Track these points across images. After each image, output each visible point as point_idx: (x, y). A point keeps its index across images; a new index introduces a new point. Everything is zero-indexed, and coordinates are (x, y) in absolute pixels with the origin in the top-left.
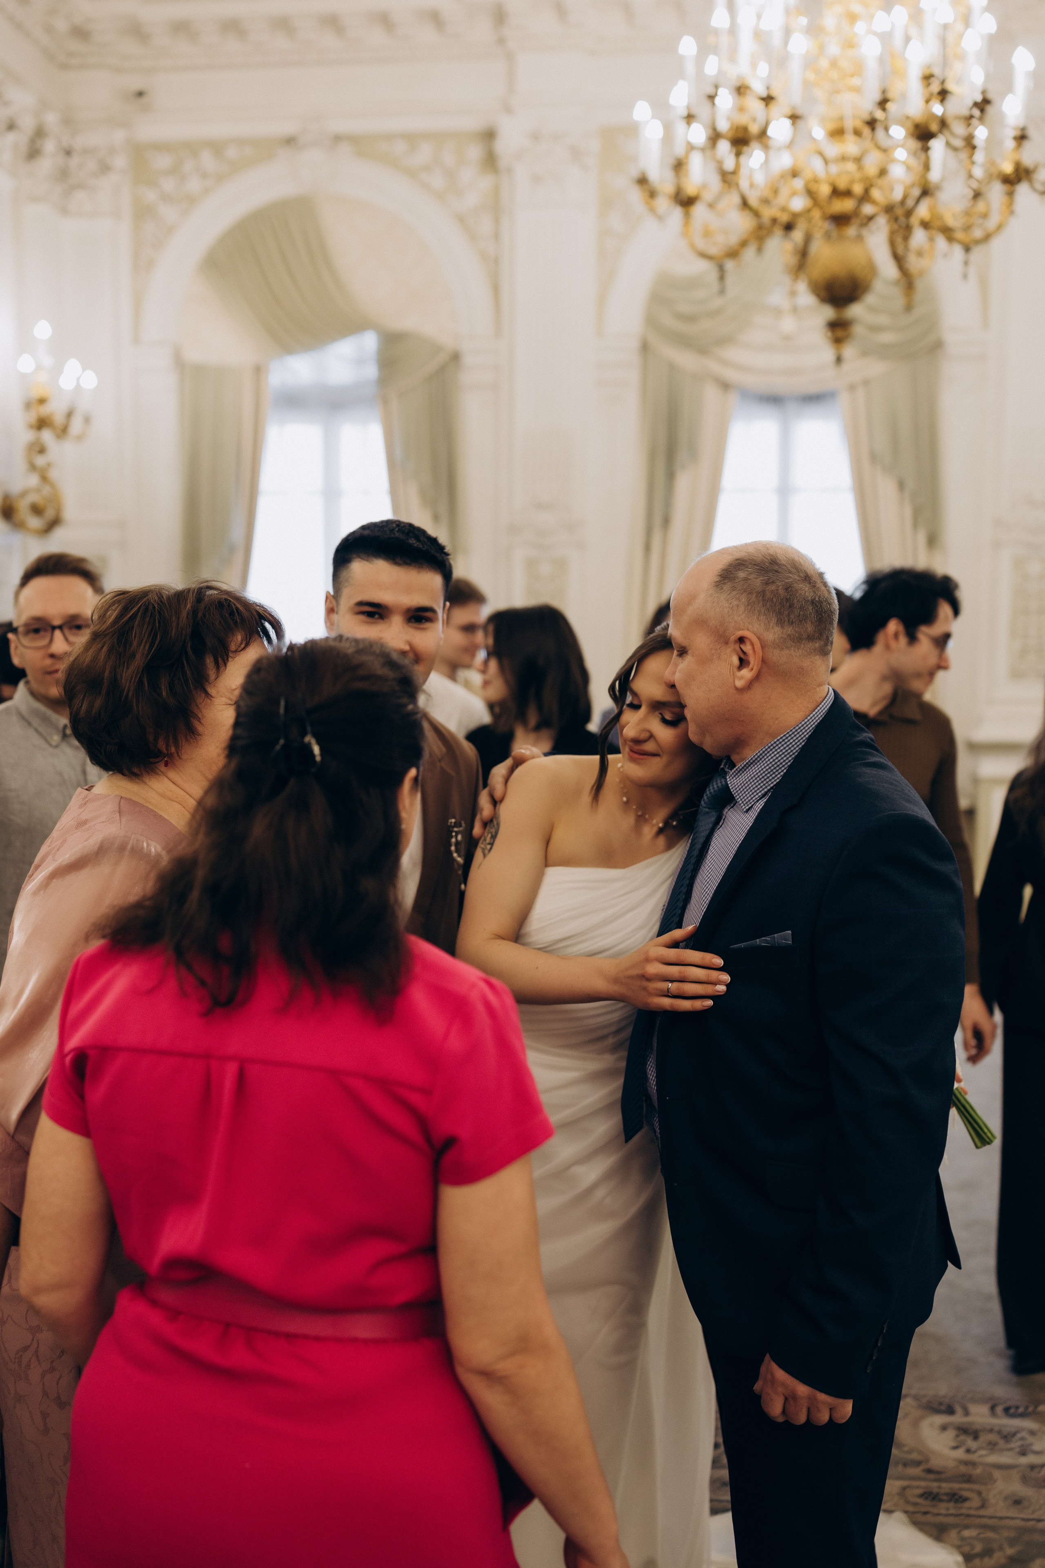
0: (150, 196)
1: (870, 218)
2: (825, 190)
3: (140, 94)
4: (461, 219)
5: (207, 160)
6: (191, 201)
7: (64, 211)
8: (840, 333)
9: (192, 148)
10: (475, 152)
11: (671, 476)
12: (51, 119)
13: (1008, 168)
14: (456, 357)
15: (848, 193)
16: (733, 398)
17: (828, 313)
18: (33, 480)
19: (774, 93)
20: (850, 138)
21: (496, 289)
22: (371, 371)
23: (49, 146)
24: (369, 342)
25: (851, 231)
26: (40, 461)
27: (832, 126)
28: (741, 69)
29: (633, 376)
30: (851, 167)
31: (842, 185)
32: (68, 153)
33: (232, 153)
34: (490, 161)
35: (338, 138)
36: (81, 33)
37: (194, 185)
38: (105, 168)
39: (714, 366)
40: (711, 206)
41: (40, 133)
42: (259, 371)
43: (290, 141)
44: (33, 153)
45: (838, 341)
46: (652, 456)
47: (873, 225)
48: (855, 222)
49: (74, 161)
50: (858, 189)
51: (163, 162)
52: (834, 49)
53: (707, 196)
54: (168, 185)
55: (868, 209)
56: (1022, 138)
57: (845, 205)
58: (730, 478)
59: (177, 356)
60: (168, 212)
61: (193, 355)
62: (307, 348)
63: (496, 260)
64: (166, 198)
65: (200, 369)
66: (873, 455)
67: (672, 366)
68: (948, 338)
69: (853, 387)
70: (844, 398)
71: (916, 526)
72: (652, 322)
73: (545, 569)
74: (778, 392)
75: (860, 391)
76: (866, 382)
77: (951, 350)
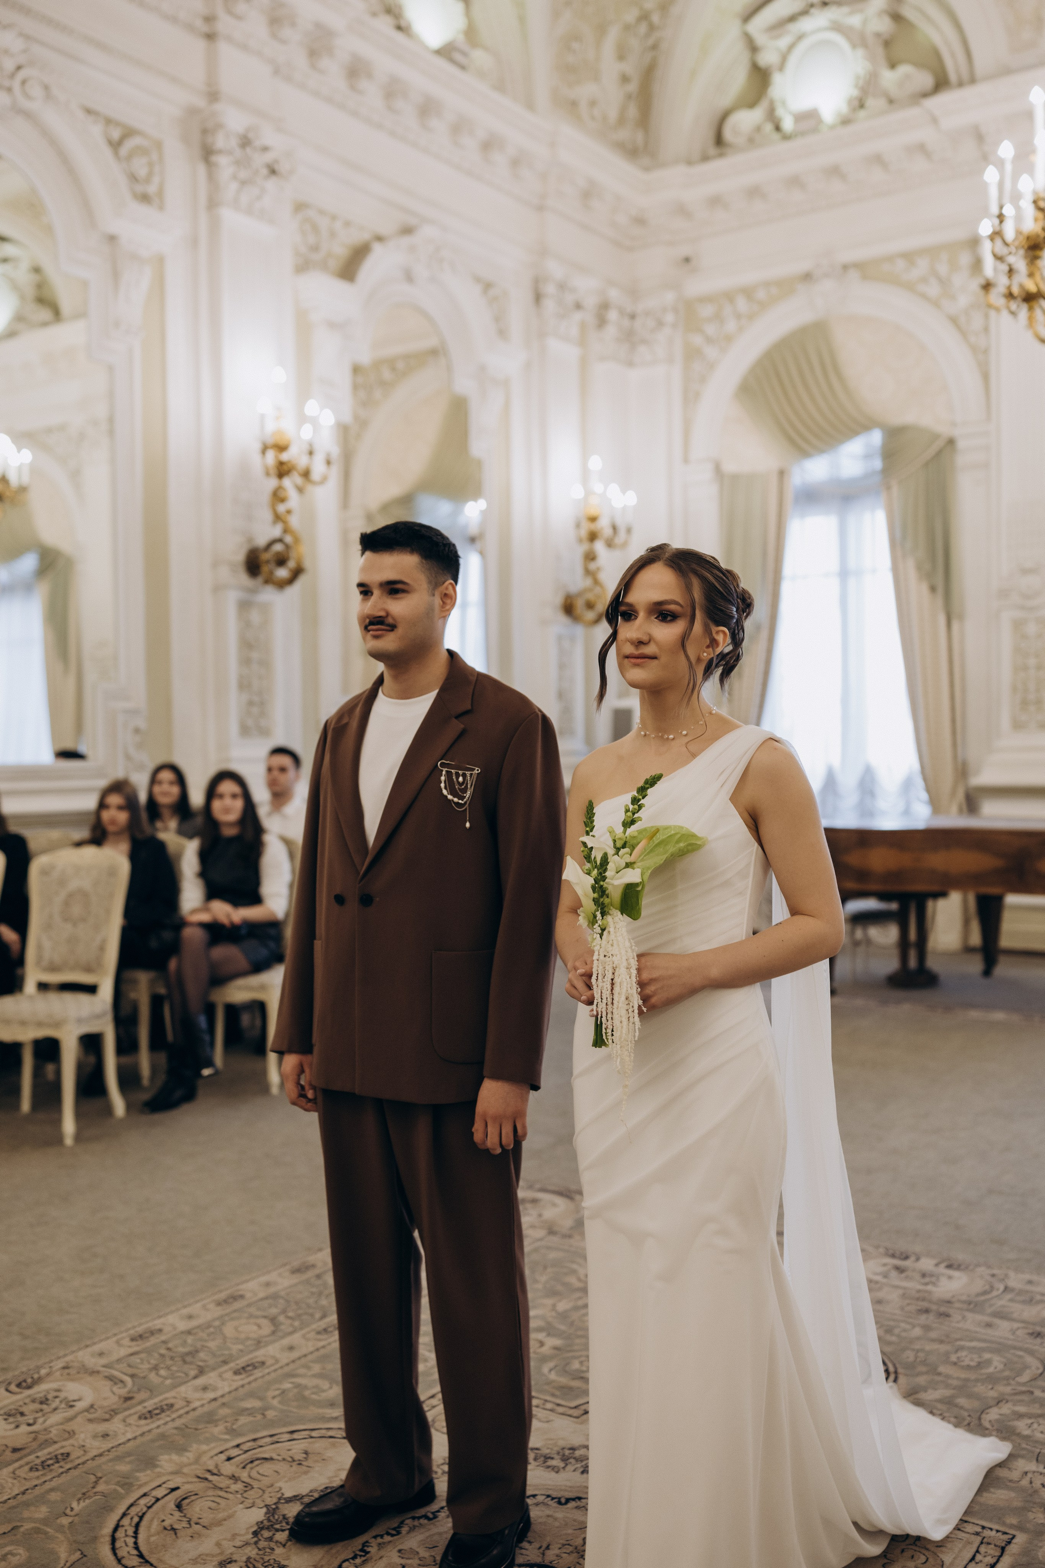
0: (697, 340)
3: (687, 260)
5: (742, 304)
6: (729, 339)
7: (630, 364)
9: (729, 296)
12: (614, 294)
14: (951, 442)
18: (588, 582)
21: (986, 377)
22: (877, 464)
23: (613, 315)
24: (876, 437)
26: (592, 566)
32: (633, 317)
33: (761, 294)
35: (845, 267)
36: (640, 221)
37: (731, 326)
38: (660, 324)
41: (604, 307)
42: (782, 474)
43: (807, 277)
44: (602, 322)
49: (638, 323)
51: (707, 311)
54: (710, 329)
59: (718, 469)
60: (711, 352)
61: (730, 467)
62: (821, 451)
63: (986, 351)
64: (709, 340)
65: (735, 478)
73: (1032, 629)
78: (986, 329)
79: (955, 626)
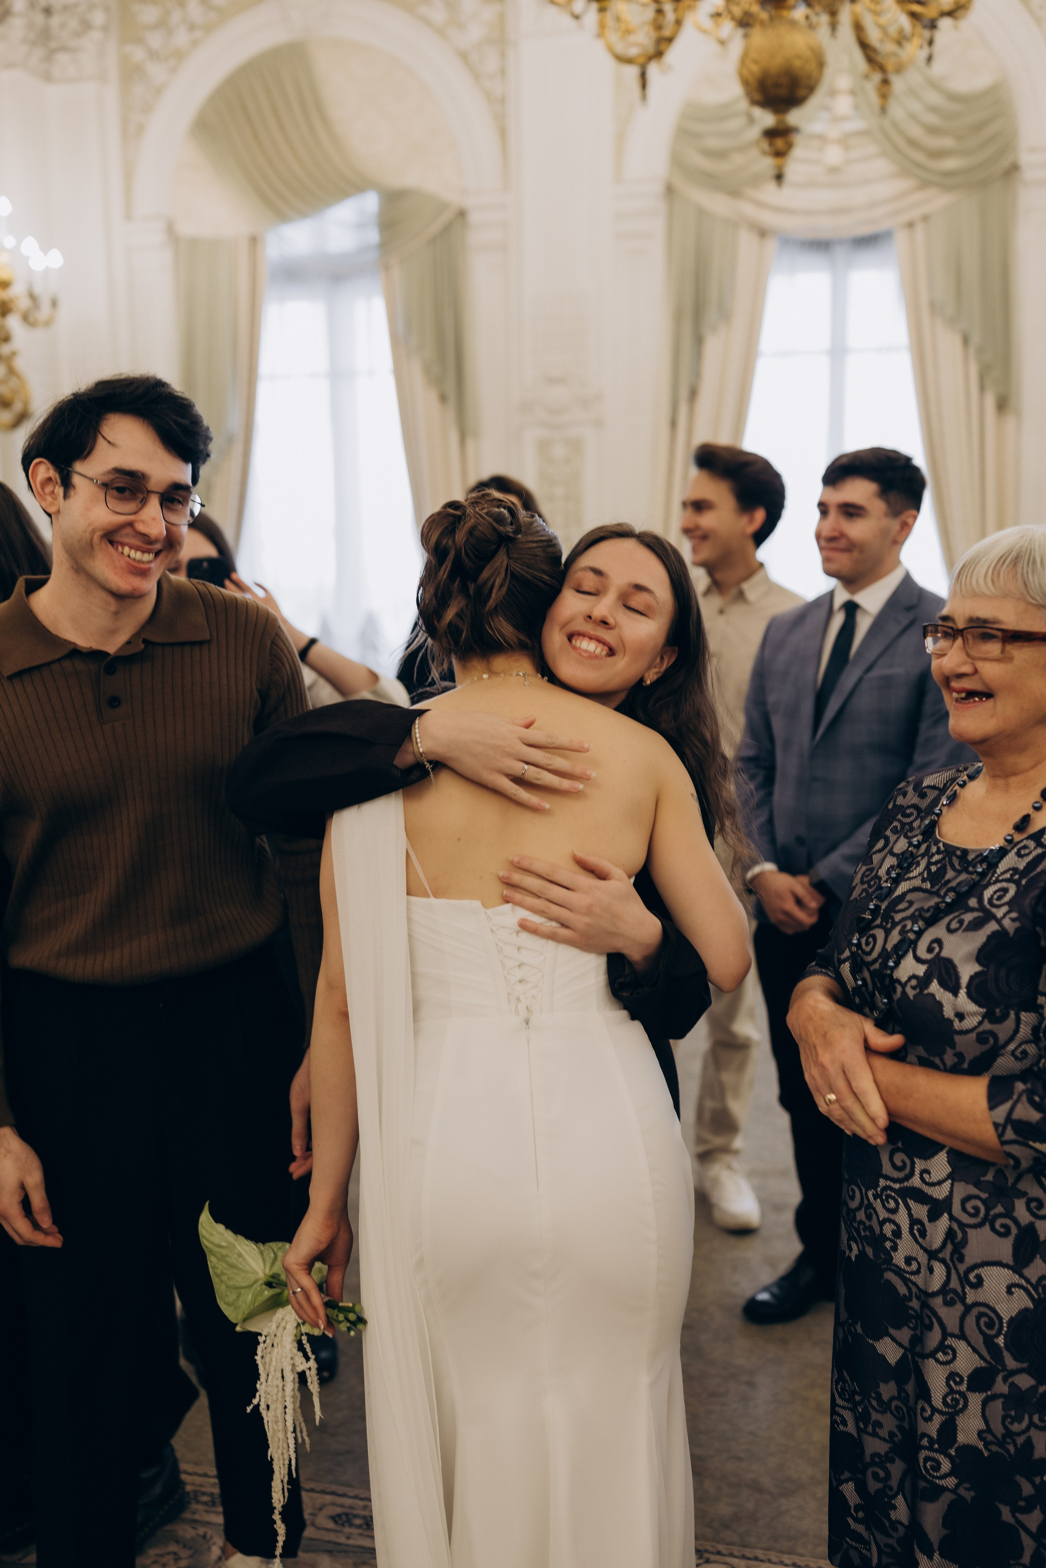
0: (138, 54)
4: (463, 56)
6: (179, 56)
7: (48, 78)
8: (780, 143)
11: (699, 341)
14: (462, 214)
16: (772, 245)
18: (1, 371)
21: (503, 133)
22: (373, 236)
24: (370, 202)
26: (6, 349)
29: (658, 226)
32: (48, 11)
37: (182, 38)
38: (86, 26)
39: (748, 210)
42: (254, 241)
45: (779, 154)
46: (678, 318)
49: (55, 21)
51: (148, 14)
54: (155, 40)
58: (767, 340)
59: (171, 230)
60: (156, 71)
61: (186, 229)
62: (303, 215)
63: (503, 100)
64: (153, 55)
65: (194, 243)
66: (932, 306)
67: (701, 212)
68: (1025, 159)
69: (910, 225)
70: (901, 239)
71: (982, 388)
72: (677, 162)
73: (559, 451)
74: (825, 235)
75: (919, 230)
76: (926, 218)
77: (1028, 174)
78: (503, 72)
79: (470, 444)
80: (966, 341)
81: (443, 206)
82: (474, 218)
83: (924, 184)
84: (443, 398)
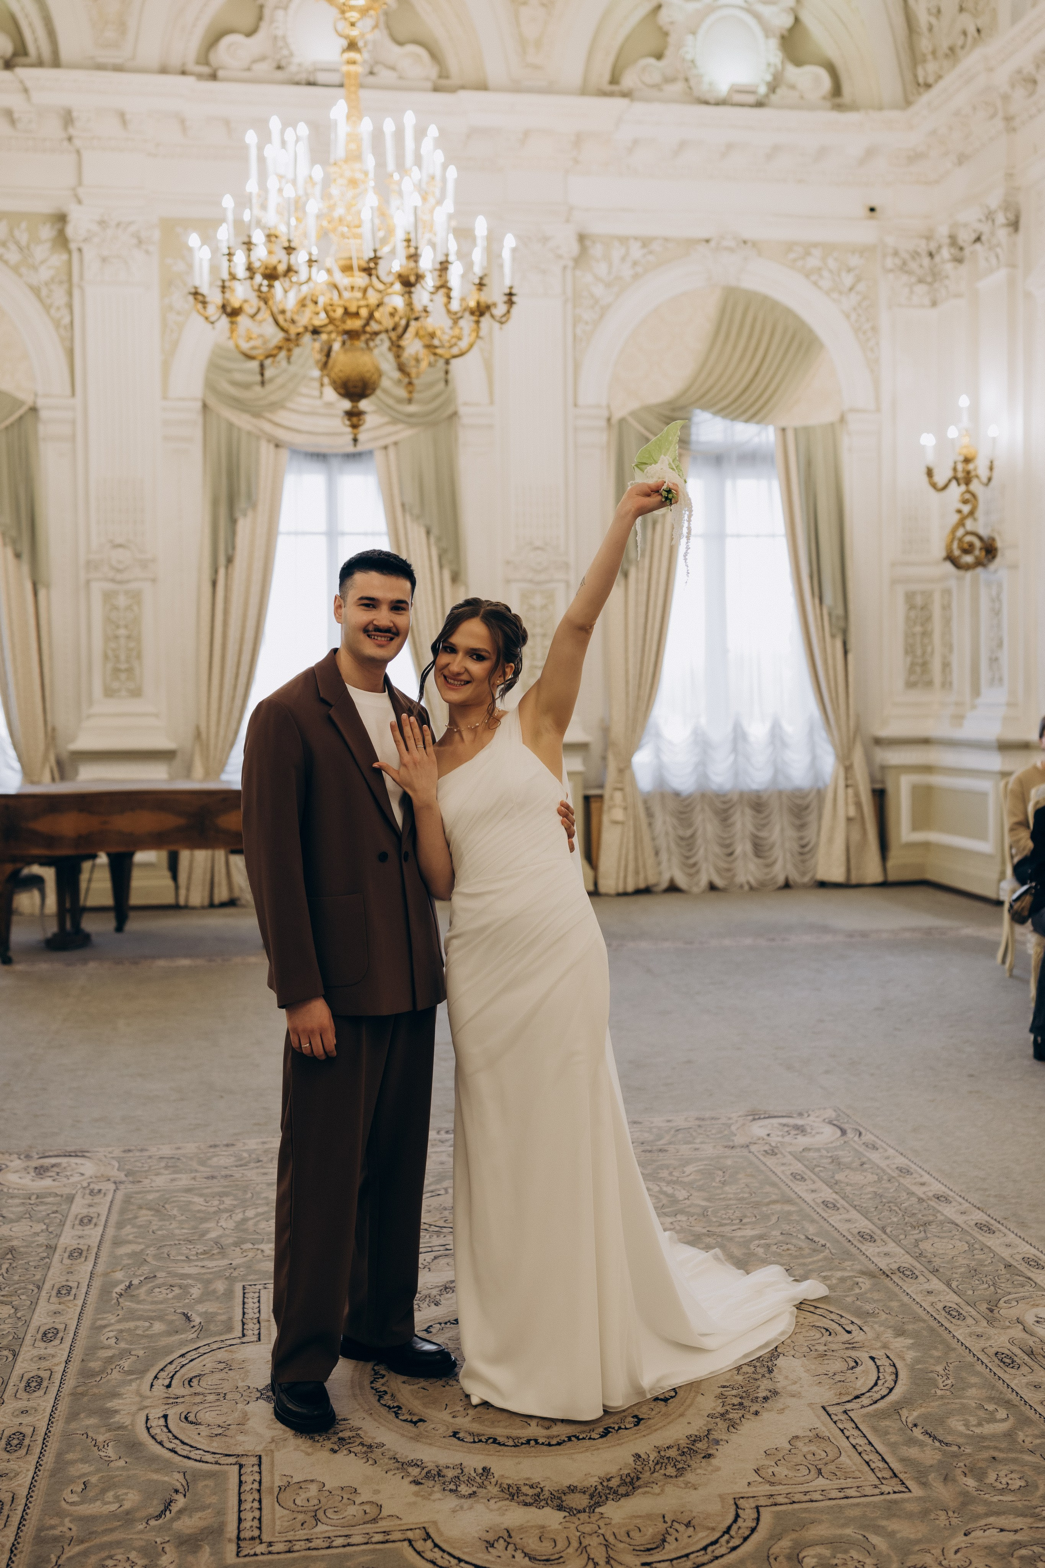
1: (376, 334)
2: (340, 312)
8: (355, 419)
10: (47, 232)
11: (233, 521)
13: (472, 304)
14: (34, 410)
15: (357, 315)
16: (285, 454)
17: (347, 405)
19: (293, 245)
20: (357, 273)
21: (69, 352)
25: (360, 344)
27: (342, 263)
28: (271, 218)
29: (198, 433)
30: (359, 295)
31: (353, 309)
34: (62, 241)
39: (268, 427)
40: (253, 316)
45: (355, 426)
46: (215, 503)
47: (378, 340)
48: (363, 338)
50: (364, 312)
52: (340, 211)
53: (249, 309)
55: (374, 326)
56: (481, 285)
57: (355, 324)
58: (285, 523)
63: (70, 329)
66: (403, 505)
67: (231, 425)
68: (462, 410)
69: (386, 448)
70: (379, 455)
71: (441, 567)
72: (210, 386)
73: (122, 601)
74: (323, 450)
75: (392, 451)
76: (396, 444)
77: (465, 420)
78: (70, 306)
79: (42, 593)
80: (428, 533)
81: (20, 403)
82: (44, 414)
83: (395, 421)
84: (18, 556)
